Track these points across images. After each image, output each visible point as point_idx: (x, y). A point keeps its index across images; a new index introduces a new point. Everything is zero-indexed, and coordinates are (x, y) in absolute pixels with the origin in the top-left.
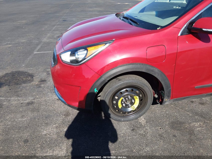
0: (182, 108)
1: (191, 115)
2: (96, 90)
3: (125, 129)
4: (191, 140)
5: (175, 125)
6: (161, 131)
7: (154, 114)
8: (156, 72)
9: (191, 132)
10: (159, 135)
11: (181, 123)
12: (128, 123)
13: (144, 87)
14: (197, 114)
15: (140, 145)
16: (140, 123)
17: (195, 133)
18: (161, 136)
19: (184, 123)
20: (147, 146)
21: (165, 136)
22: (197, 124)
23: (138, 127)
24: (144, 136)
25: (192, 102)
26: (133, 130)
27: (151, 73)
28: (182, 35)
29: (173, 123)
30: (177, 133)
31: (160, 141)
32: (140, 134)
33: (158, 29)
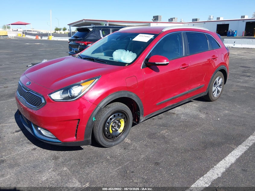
0: (149, 125)
1: (157, 127)
2: (95, 118)
3: (118, 150)
4: (166, 141)
5: (151, 136)
6: (145, 143)
7: (133, 133)
8: (134, 96)
9: (163, 137)
10: (145, 145)
11: (154, 134)
12: (118, 146)
13: (126, 110)
14: (160, 126)
15: (136, 156)
16: (127, 142)
17: (166, 136)
18: (146, 145)
19: (156, 133)
20: (141, 155)
21: (149, 145)
22: (164, 132)
23: (127, 146)
24: (135, 149)
25: (154, 119)
26: (125, 149)
27: (131, 97)
28: (142, 68)
29: (149, 135)
30: (155, 141)
31: (148, 149)
32: (131, 149)
33: (126, 65)
